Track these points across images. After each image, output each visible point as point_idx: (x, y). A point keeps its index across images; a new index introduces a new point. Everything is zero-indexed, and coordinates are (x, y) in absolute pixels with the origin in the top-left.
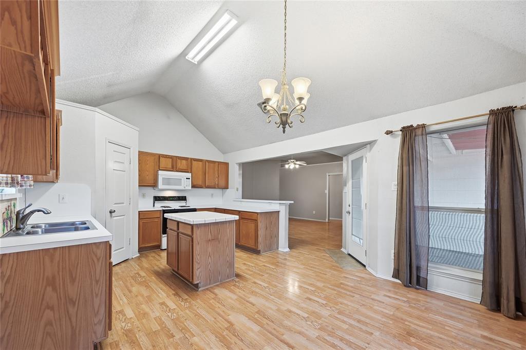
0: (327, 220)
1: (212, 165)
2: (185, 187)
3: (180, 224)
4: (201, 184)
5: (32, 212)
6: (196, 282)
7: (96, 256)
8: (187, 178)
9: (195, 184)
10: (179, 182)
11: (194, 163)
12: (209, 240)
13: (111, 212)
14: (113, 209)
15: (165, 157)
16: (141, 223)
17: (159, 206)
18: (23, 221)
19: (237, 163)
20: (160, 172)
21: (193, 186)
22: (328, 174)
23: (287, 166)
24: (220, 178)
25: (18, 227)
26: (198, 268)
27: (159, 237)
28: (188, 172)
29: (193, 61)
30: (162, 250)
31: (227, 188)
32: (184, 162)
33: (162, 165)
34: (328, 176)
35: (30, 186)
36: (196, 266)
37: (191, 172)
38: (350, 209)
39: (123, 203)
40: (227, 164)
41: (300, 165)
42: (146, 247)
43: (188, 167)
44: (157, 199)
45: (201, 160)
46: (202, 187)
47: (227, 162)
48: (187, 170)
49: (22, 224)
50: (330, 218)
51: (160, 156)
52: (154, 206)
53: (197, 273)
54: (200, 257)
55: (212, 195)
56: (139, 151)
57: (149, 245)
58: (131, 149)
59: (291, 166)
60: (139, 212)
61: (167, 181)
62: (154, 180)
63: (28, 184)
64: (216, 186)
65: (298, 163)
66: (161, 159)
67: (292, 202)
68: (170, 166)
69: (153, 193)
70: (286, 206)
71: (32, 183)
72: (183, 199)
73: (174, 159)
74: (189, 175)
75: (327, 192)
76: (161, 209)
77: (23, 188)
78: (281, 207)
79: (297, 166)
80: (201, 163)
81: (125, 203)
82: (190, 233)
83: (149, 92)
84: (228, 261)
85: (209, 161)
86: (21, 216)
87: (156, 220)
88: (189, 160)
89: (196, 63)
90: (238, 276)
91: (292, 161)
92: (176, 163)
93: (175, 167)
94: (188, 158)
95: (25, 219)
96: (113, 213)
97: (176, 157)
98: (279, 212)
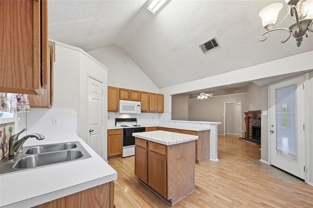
0: (224, 135)
1: (154, 96)
2: (137, 112)
3: (149, 142)
4: (146, 109)
5: (25, 138)
6: (169, 199)
7: (99, 203)
8: (138, 106)
9: (143, 109)
10: (132, 108)
11: (142, 94)
12: (179, 159)
13: (90, 131)
14: (92, 129)
15: (123, 90)
16: (109, 138)
17: (119, 125)
18: (16, 147)
19: (170, 95)
20: (121, 101)
21: (142, 111)
22: (225, 103)
23: (199, 97)
24: (158, 105)
25: (11, 154)
26: (171, 185)
27: (121, 148)
28: (138, 101)
29: (152, 12)
30: (123, 158)
31: (163, 112)
32: (136, 94)
33: (122, 96)
34: (225, 104)
35: (27, 110)
36: (169, 183)
37: (140, 101)
38: (274, 129)
39: (98, 124)
40: (163, 96)
41: (208, 96)
42: (112, 156)
43: (138, 98)
44: (118, 120)
45: (146, 93)
46: (147, 112)
47: (163, 94)
48: (138, 99)
49: (15, 151)
50: (227, 133)
51: (120, 89)
52: (116, 125)
53: (170, 190)
54: (172, 175)
55: (153, 117)
56: (108, 86)
57: (114, 154)
58: (103, 83)
59: (202, 97)
60: (108, 130)
61: (125, 108)
62: (117, 106)
63: (25, 109)
64: (148, 111)
65: (207, 95)
66: (121, 92)
67: (220, 123)
68: (127, 97)
69: (115, 116)
70: (216, 125)
71: (28, 107)
72: (134, 120)
73: (130, 92)
74: (139, 103)
75: (224, 115)
76: (122, 128)
77: (19, 112)
78: (211, 127)
79: (206, 97)
80: (146, 94)
81: (99, 124)
82: (164, 153)
83: (113, 45)
84: (191, 176)
85: (152, 94)
86: (14, 142)
87: (119, 136)
88: (139, 93)
89: (154, 13)
90: (197, 188)
91: (203, 93)
92: (130, 95)
93: (130, 97)
94: (138, 91)
95: (18, 145)
96: (92, 132)
97: (131, 90)
98: (209, 130)
